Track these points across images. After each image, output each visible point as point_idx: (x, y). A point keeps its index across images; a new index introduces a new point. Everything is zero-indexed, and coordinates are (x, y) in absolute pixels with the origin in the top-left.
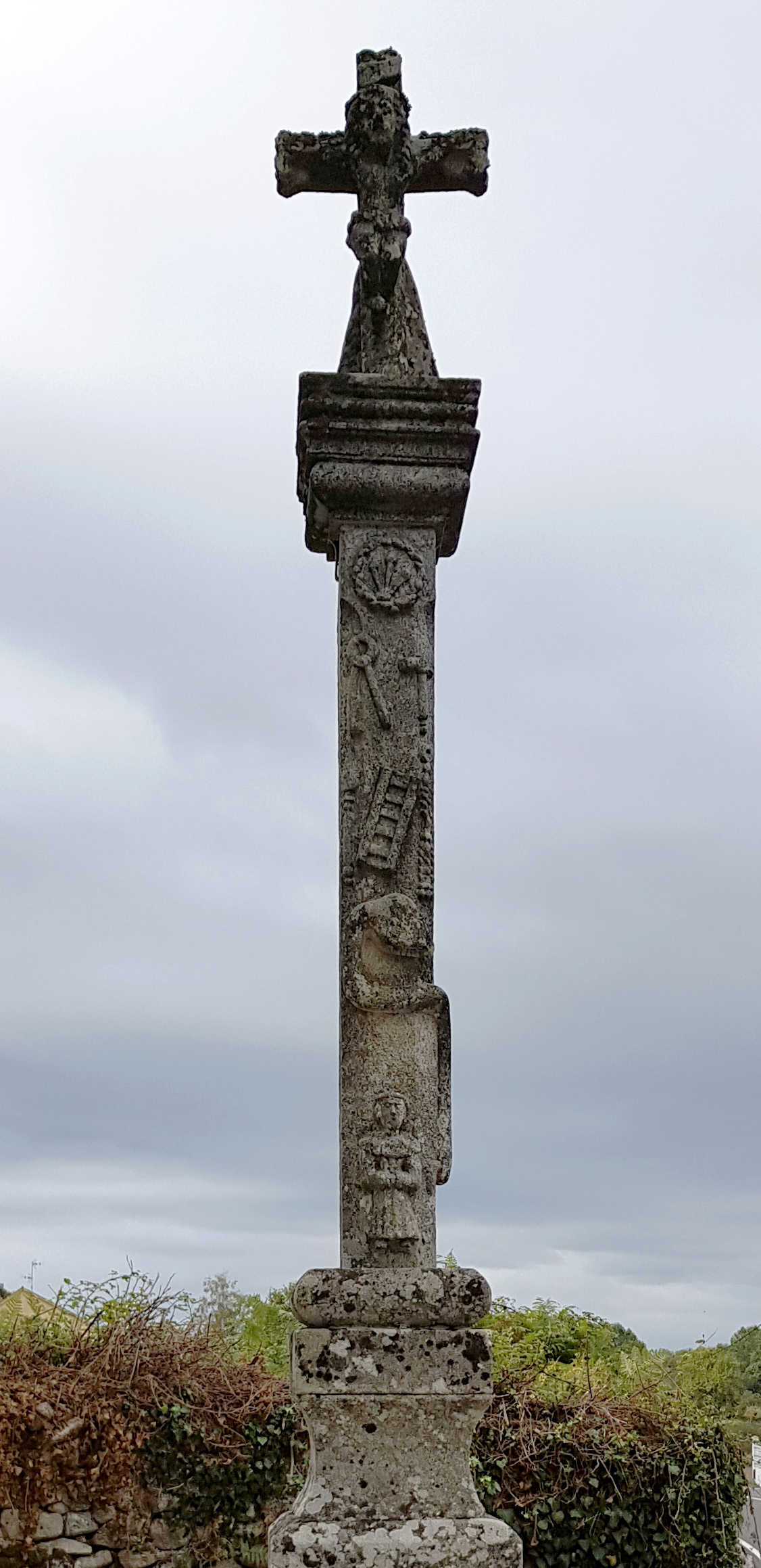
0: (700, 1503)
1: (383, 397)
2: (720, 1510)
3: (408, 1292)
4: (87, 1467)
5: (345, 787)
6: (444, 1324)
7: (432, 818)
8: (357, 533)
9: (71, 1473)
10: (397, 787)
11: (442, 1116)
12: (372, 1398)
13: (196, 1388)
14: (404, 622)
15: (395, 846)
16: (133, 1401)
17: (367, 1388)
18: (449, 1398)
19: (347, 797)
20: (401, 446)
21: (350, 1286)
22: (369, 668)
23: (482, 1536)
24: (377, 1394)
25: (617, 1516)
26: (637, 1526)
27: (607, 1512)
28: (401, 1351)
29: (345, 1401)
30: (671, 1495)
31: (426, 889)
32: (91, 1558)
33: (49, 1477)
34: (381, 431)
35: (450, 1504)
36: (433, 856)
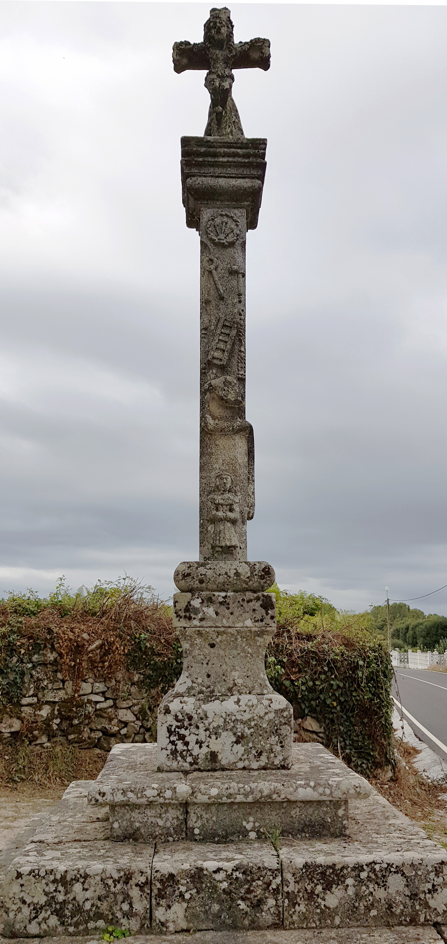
0: (372, 678)
1: (220, 147)
2: (382, 681)
3: (232, 573)
4: (103, 662)
5: (202, 327)
6: (251, 590)
7: (244, 342)
8: (208, 210)
9: (96, 665)
10: (227, 326)
11: (250, 485)
12: (213, 629)
13: (152, 626)
14: (230, 251)
15: (226, 353)
16: (124, 632)
17: (210, 624)
18: (253, 629)
19: (203, 332)
20: (229, 169)
21: (202, 570)
22: (214, 271)
23: (271, 705)
24: (216, 627)
25: (337, 684)
26: (345, 688)
27: (332, 682)
28: (228, 604)
29: (199, 631)
30: (360, 674)
31: (242, 375)
32: (104, 703)
33: (86, 667)
34: (219, 162)
35: (254, 686)
36: (245, 360)
